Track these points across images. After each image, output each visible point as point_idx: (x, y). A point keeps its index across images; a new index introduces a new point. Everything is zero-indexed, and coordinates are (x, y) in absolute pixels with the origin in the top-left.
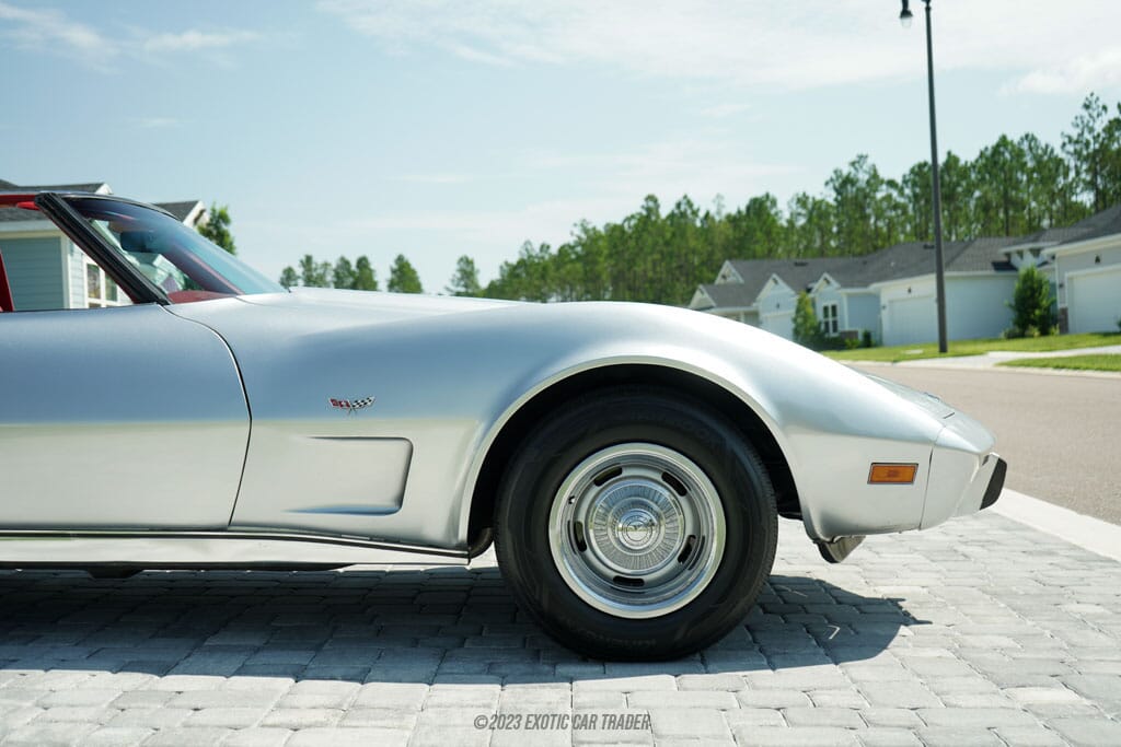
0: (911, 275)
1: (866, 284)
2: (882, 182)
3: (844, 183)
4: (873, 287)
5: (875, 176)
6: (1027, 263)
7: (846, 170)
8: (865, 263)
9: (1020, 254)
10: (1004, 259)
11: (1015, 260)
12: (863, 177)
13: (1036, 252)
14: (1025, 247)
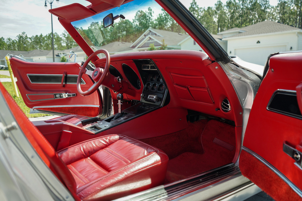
0: (40, 56)
1: (30, 57)
2: (28, 38)
3: (21, 37)
4: (31, 58)
5: (27, 36)
6: (62, 56)
7: (21, 34)
8: (28, 53)
9: (61, 54)
10: (57, 54)
11: (60, 55)
12: (24, 36)
13: (64, 54)
14: (62, 53)
